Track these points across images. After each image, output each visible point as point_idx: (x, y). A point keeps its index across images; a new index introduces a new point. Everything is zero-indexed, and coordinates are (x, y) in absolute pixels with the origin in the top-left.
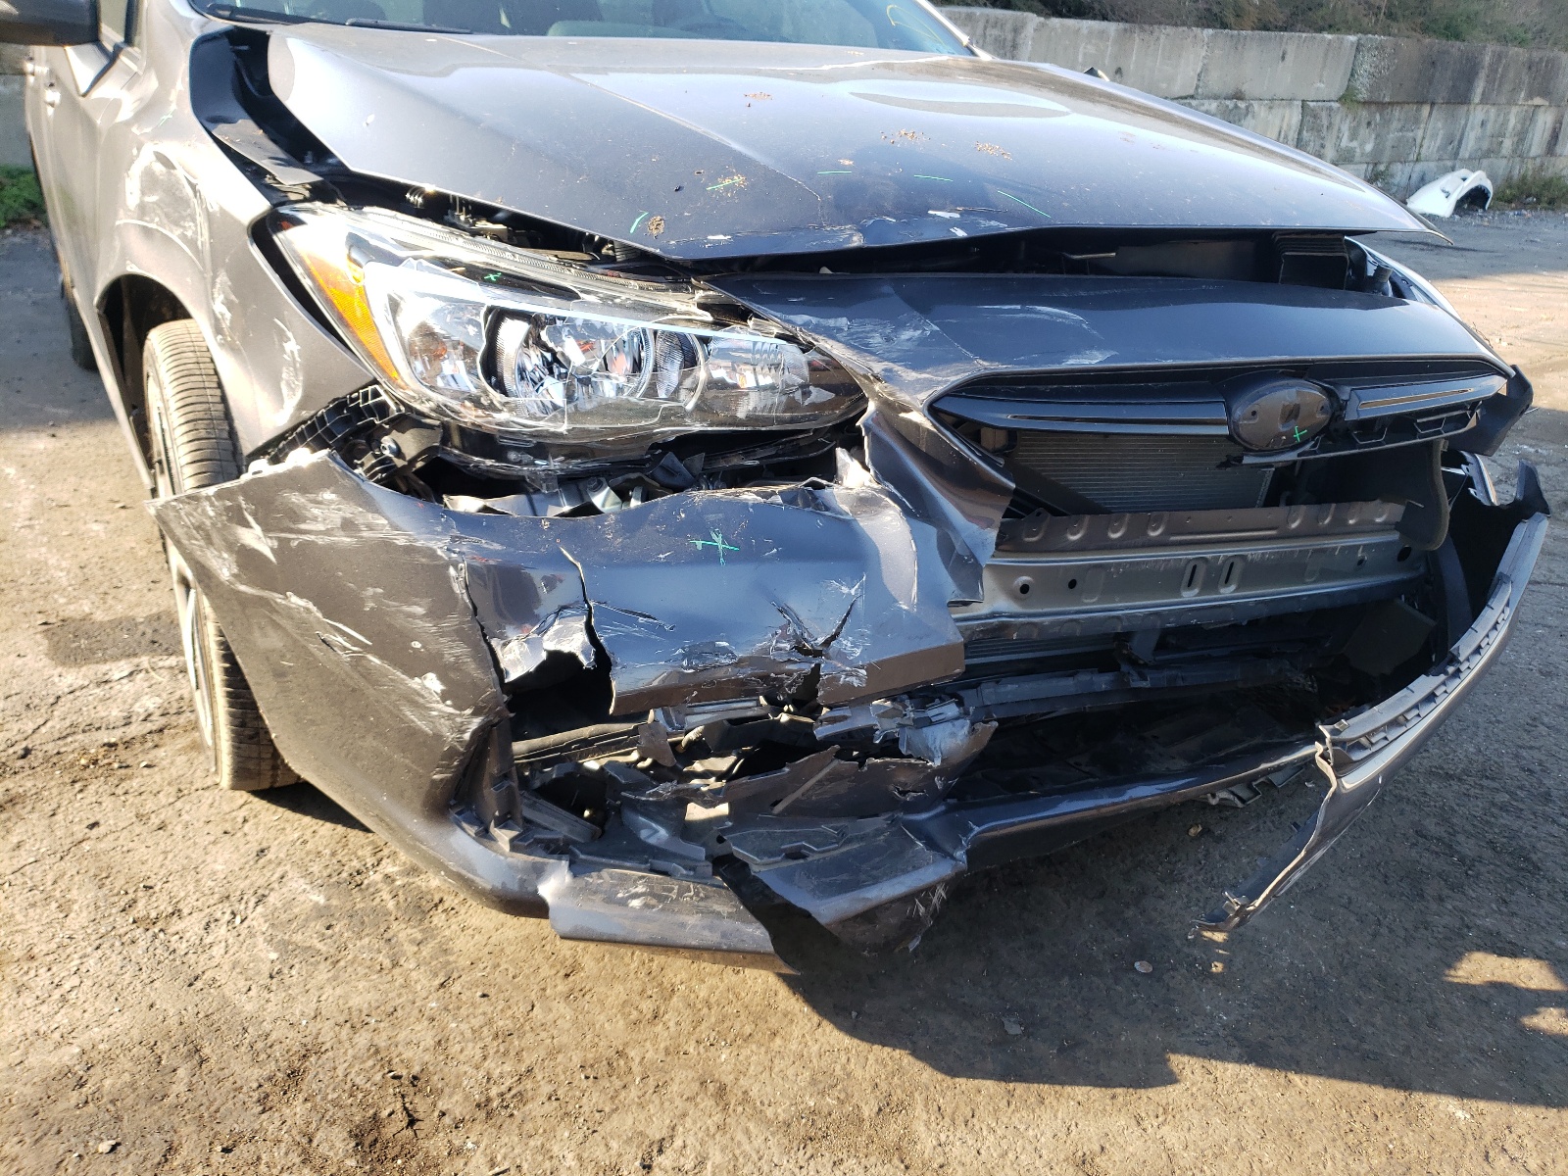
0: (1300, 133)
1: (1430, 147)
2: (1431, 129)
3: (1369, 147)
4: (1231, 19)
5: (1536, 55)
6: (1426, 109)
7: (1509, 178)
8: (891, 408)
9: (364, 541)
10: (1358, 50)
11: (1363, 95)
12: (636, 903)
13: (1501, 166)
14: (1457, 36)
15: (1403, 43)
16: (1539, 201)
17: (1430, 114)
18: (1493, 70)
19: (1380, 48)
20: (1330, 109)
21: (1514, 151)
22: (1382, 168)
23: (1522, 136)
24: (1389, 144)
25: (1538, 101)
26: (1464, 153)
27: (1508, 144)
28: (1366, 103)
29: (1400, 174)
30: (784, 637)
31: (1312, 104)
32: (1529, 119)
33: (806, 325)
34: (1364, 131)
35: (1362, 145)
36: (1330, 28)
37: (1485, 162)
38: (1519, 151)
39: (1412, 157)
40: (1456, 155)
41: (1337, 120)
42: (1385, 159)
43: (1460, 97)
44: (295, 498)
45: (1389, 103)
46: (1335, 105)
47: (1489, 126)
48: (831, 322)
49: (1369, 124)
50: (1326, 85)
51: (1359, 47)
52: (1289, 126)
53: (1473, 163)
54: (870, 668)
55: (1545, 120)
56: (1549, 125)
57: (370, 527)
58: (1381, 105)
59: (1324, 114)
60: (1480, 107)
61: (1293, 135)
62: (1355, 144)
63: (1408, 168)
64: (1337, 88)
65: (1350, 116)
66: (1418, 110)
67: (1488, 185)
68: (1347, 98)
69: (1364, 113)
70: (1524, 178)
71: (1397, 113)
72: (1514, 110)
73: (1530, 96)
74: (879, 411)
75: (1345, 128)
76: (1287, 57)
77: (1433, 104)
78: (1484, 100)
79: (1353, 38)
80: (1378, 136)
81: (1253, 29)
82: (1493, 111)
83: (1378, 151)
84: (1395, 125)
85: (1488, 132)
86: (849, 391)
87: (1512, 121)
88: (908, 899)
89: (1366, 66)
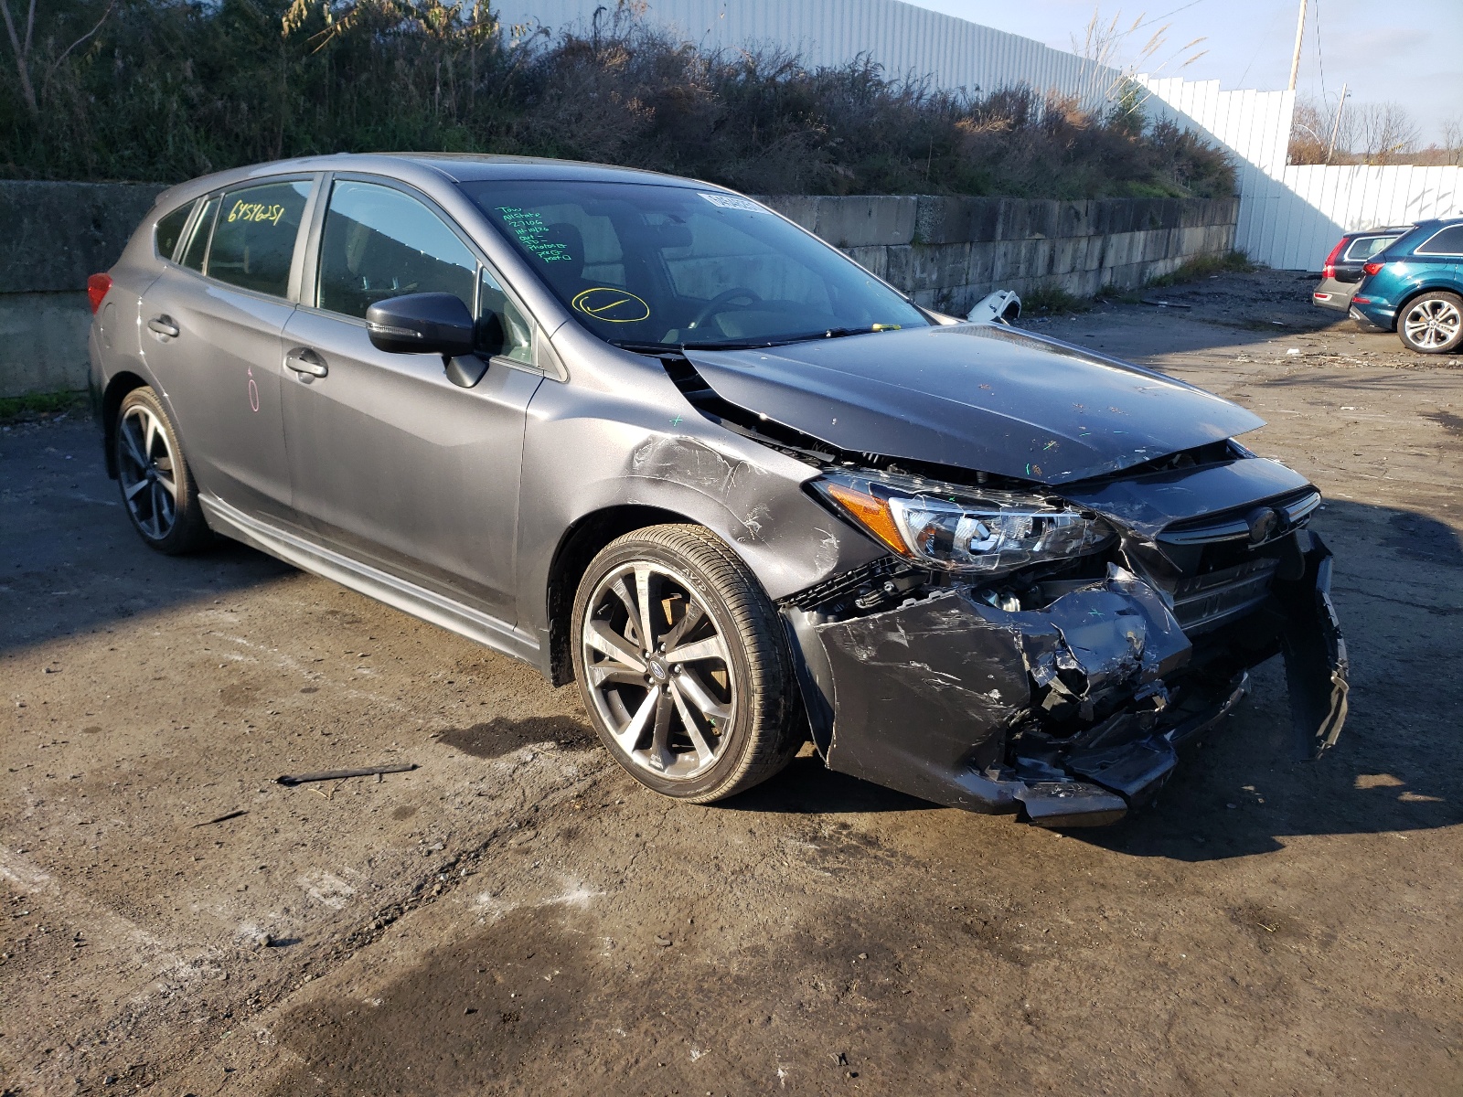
0: (888, 270)
1: (974, 274)
2: (973, 261)
3: (934, 277)
4: (830, 186)
5: (1033, 203)
6: (968, 246)
7: (1027, 293)
8: (1133, 542)
9: (969, 631)
10: (918, 207)
11: (927, 239)
12: (1062, 795)
13: (1021, 284)
14: (979, 192)
15: (947, 199)
16: (1050, 309)
17: (971, 250)
18: (1007, 214)
19: (934, 205)
20: (906, 250)
21: (1028, 273)
22: (945, 291)
23: (1031, 262)
24: (947, 273)
25: (1038, 236)
26: (996, 277)
27: (1023, 268)
28: (930, 245)
29: (959, 295)
30: (1130, 654)
31: (893, 248)
32: (1033, 250)
33: (1097, 507)
34: (930, 265)
35: (930, 275)
36: (896, 191)
37: (1010, 282)
38: (1030, 274)
39: (964, 282)
40: (990, 279)
41: (911, 257)
42: (946, 284)
43: (988, 237)
44: (934, 614)
45: (946, 244)
46: (909, 247)
47: (1009, 256)
48: (1106, 505)
49: (932, 260)
50: (901, 234)
51: (919, 204)
52: (880, 266)
53: (1005, 283)
54: (1160, 663)
55: (1044, 249)
56: (1047, 253)
57: (976, 623)
58: (939, 246)
59: (902, 255)
60: (1001, 243)
61: (883, 272)
62: (925, 275)
63: (962, 290)
64: (907, 237)
65: (920, 256)
66: (963, 247)
67: (1018, 300)
68: (916, 241)
69: (928, 252)
70: (1036, 292)
71: (949, 250)
72: (1024, 243)
73: (1032, 233)
74: (1128, 543)
75: (917, 264)
76: (872, 214)
77: (971, 243)
78: (1004, 237)
79: (913, 198)
80: (939, 268)
81: (847, 194)
82: (1010, 245)
83: (940, 278)
84: (949, 259)
85: (1009, 261)
86: (1113, 533)
87: (1023, 252)
88: (1159, 779)
89: (926, 217)
